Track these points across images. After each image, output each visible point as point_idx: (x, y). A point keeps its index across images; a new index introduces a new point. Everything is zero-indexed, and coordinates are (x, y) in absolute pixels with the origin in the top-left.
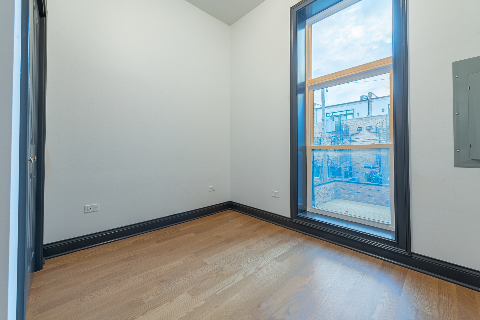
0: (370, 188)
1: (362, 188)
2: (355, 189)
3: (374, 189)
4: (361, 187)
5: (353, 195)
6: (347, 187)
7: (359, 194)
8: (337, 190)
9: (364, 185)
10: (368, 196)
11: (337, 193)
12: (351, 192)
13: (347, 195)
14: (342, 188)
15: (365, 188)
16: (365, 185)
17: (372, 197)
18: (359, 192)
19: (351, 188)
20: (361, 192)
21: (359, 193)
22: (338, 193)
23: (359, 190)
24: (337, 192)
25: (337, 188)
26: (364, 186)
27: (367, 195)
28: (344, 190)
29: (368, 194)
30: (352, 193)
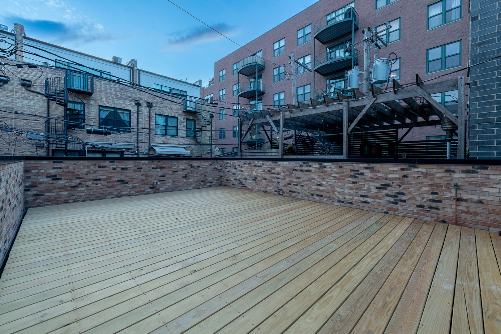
0: (123, 167)
1: (106, 169)
2: (88, 173)
3: (131, 166)
4: (105, 167)
5: (84, 189)
6: (66, 170)
7: (99, 182)
8: (28, 184)
9: (111, 162)
10: (119, 183)
11: (29, 193)
12: (79, 181)
13: (66, 191)
14: (47, 177)
15: (114, 167)
16: (114, 162)
17: (127, 183)
18: (98, 178)
19: (77, 173)
20: (105, 177)
21: (100, 180)
22: (35, 193)
23: (99, 174)
24: (32, 189)
25: (29, 177)
26: (111, 164)
27: (118, 181)
28: (54, 182)
30: (80, 184)
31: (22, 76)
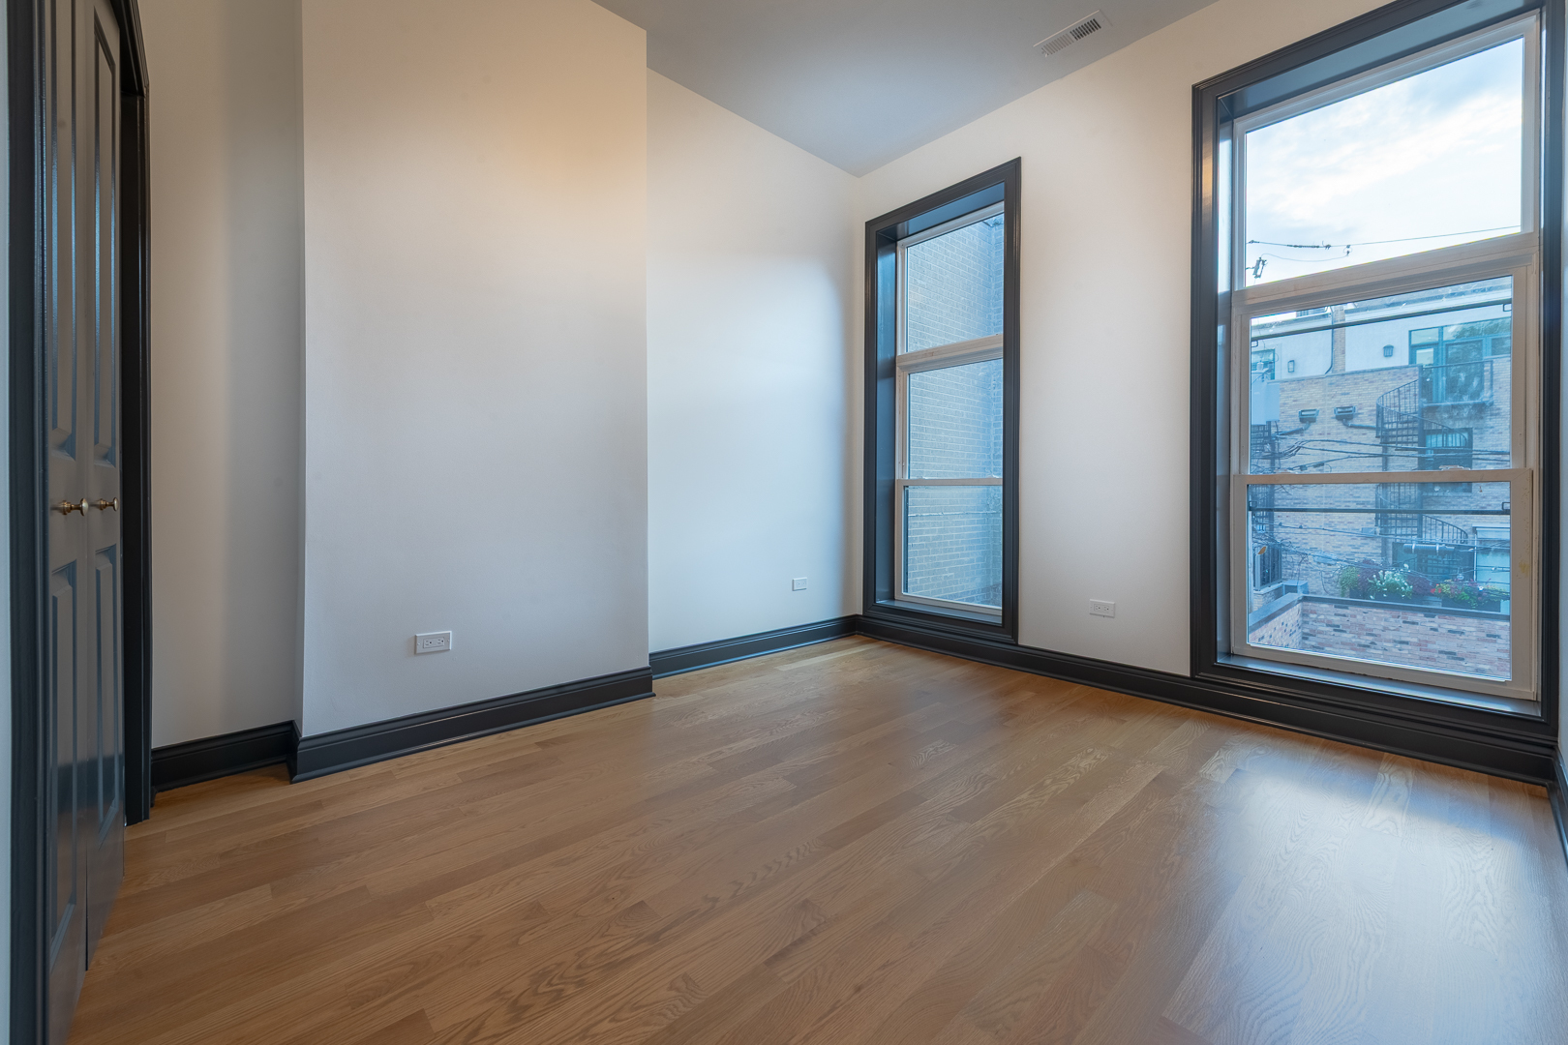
0: (1454, 628)
1: (1417, 627)
2: (1385, 629)
3: (1472, 629)
4: (1417, 624)
5: (1380, 652)
6: (1352, 620)
7: (1404, 646)
8: (1306, 631)
9: (1426, 616)
10: (1445, 656)
11: (1307, 642)
12: (1371, 638)
13: (1352, 649)
14: (1328, 625)
15: (1435, 625)
16: (1433, 617)
17: (1463, 659)
18: (1403, 639)
19: (1368, 626)
20: (1415, 640)
21: (1407, 643)
22: (1313, 643)
23: (1404, 634)
24: (1310, 638)
25: (1306, 623)
26: (1427, 619)
27: (1441, 652)
28: (1337, 633)
29: (1442, 649)
30: (1373, 643)
31: (1339, 401)
